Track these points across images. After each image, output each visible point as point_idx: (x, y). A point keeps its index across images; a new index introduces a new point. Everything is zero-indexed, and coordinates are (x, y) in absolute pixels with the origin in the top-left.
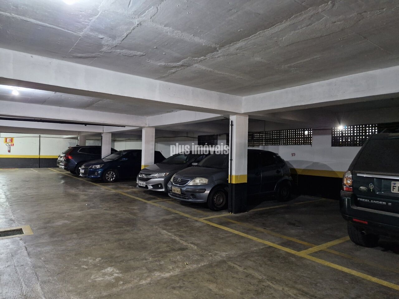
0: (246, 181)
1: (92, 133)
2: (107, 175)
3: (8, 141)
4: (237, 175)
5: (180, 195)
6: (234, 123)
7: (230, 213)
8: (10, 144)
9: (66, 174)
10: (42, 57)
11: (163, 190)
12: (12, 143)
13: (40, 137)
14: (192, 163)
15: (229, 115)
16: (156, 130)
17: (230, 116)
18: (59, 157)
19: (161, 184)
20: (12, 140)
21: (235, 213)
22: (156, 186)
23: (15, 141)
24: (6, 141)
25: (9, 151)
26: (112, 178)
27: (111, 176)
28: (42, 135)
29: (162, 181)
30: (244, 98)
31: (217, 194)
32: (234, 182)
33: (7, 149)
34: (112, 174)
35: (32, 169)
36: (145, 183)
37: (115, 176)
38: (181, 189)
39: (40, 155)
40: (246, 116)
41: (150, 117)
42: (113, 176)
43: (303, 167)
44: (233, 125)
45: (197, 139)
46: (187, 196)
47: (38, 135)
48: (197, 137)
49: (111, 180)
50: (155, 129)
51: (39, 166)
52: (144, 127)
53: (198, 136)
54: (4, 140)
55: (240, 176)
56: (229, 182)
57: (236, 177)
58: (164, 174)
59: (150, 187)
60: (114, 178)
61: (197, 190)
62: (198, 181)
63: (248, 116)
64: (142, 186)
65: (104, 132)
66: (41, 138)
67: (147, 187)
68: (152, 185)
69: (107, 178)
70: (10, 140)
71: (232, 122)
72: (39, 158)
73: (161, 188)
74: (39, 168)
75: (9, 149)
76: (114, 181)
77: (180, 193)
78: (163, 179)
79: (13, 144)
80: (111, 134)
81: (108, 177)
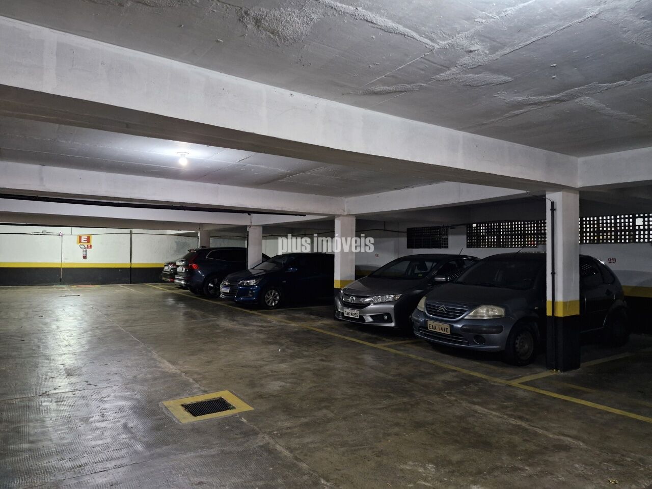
0: (578, 313)
1: (229, 227)
2: (267, 296)
3: (82, 241)
4: (565, 301)
5: (449, 337)
6: (559, 207)
7: (555, 370)
8: (86, 246)
9: (183, 293)
10: (304, 95)
11: (393, 325)
12: (89, 244)
13: (131, 233)
14: (434, 276)
15: (545, 191)
16: (356, 220)
17: (547, 192)
18: (165, 266)
19: (388, 315)
20: (88, 240)
21: (564, 370)
22: (378, 317)
23: (93, 240)
24: (80, 241)
25: (85, 257)
26: (275, 302)
27: (272, 299)
28: (134, 231)
29: (391, 308)
30: (581, 160)
31: (520, 336)
32: (560, 313)
33: (81, 253)
34: (274, 294)
35: (121, 286)
36: (357, 312)
37: (278, 298)
38: (451, 327)
39: (133, 262)
40: (577, 194)
41: (352, 199)
42: (276, 297)
43: (634, 282)
44: (555, 210)
45: (406, 234)
46: (464, 339)
47: (128, 231)
48: (406, 231)
49: (273, 304)
50: (355, 218)
51: (129, 280)
52: (339, 216)
53: (408, 229)
54: (76, 239)
55: (570, 302)
56: (549, 313)
57: (565, 304)
58: (392, 296)
59: (369, 319)
60: (277, 302)
61: (485, 329)
62: (485, 312)
63: (578, 192)
64: (351, 316)
65: (253, 224)
66: (133, 235)
67: (362, 319)
68: (371, 316)
69: (266, 302)
70: (86, 239)
71: (553, 203)
72: (131, 268)
73: (390, 321)
74: (131, 283)
75: (85, 253)
76: (277, 307)
77: (449, 333)
78: (393, 306)
79: (91, 246)
80: (261, 229)
81: (268, 300)
